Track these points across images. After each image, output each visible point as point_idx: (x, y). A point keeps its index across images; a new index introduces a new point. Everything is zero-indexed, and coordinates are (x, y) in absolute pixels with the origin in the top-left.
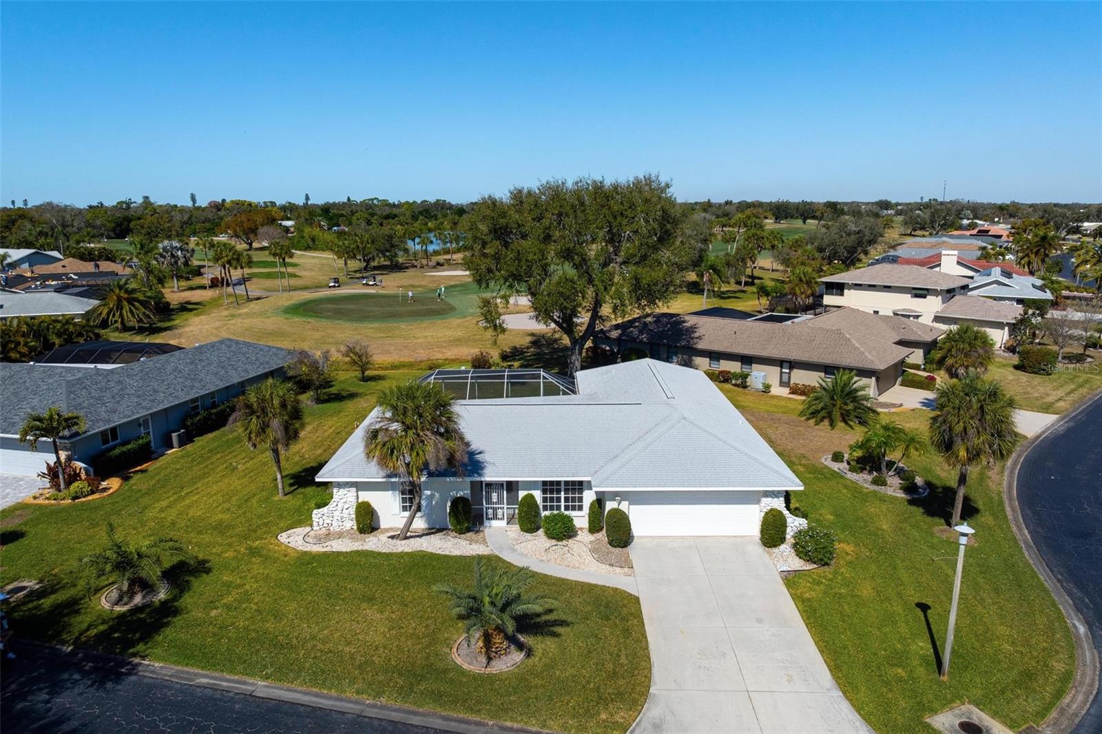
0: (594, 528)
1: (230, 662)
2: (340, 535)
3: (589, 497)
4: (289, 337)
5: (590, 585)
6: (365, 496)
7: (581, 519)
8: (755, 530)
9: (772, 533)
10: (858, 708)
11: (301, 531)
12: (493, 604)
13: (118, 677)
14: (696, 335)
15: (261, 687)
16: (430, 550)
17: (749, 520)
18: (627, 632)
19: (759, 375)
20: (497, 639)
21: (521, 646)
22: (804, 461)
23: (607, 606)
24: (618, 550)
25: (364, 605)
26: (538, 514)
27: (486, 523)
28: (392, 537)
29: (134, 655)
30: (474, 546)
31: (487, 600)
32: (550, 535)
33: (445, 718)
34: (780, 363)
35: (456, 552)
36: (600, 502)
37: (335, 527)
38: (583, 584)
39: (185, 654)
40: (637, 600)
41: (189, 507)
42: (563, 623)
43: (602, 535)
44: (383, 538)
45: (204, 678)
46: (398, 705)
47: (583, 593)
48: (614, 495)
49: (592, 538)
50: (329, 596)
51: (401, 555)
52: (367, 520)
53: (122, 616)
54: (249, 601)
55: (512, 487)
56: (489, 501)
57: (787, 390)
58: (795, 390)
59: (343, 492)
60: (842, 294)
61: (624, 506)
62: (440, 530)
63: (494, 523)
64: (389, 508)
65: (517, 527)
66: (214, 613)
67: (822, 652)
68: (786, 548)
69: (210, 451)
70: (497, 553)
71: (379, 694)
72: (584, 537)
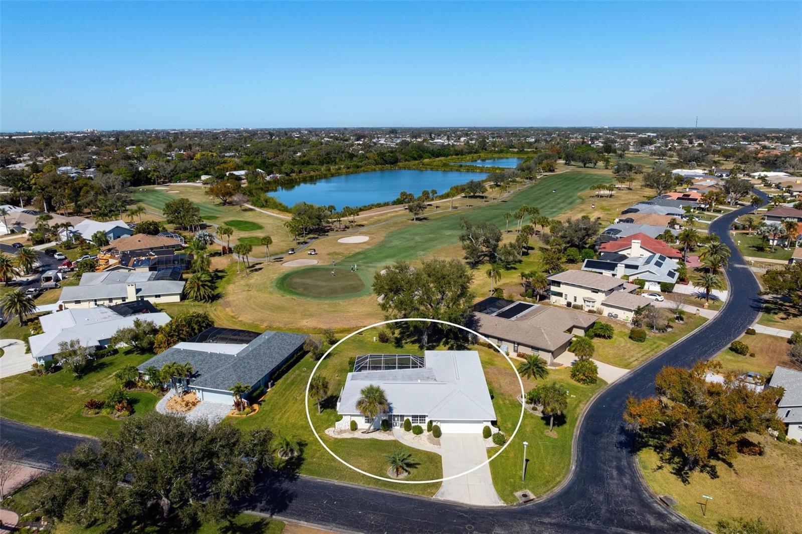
0: (429, 430)
1: (324, 475)
2: (345, 431)
3: (427, 420)
4: (288, 310)
5: (427, 452)
6: (353, 418)
7: (424, 426)
8: (481, 432)
9: (487, 433)
10: (497, 490)
11: (332, 429)
12: (399, 460)
13: (295, 479)
14: (479, 324)
15: (336, 482)
16: (376, 438)
17: (479, 429)
18: (437, 467)
19: (504, 348)
20: (400, 469)
21: (407, 471)
22: (510, 398)
23: (432, 459)
24: (436, 439)
25: (359, 458)
26: (411, 425)
27: (393, 427)
28: (363, 433)
29: (297, 473)
30: (390, 436)
31: (398, 459)
32: (414, 433)
33: (388, 491)
34: (514, 343)
35: (384, 439)
36: (431, 422)
37: (343, 428)
38: (425, 451)
39: (311, 472)
40: (441, 456)
41: (288, 418)
42: (419, 464)
43: (431, 432)
44: (360, 432)
45: (319, 480)
46: (375, 487)
47: (425, 454)
48: (435, 421)
49: (428, 433)
50: (348, 454)
51: (367, 440)
52: (354, 427)
53: (287, 461)
54: (324, 455)
55: (402, 416)
56: (394, 420)
57: (516, 354)
58: (519, 355)
59: (346, 417)
60: (559, 286)
61: (439, 424)
62: (378, 430)
63: (396, 427)
64: (362, 423)
65: (403, 429)
66: (314, 460)
67: (492, 474)
68: (491, 439)
69: (284, 390)
70: (398, 439)
71: (369, 484)
72: (426, 433)
